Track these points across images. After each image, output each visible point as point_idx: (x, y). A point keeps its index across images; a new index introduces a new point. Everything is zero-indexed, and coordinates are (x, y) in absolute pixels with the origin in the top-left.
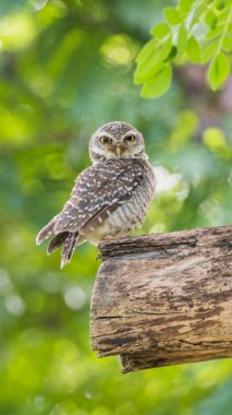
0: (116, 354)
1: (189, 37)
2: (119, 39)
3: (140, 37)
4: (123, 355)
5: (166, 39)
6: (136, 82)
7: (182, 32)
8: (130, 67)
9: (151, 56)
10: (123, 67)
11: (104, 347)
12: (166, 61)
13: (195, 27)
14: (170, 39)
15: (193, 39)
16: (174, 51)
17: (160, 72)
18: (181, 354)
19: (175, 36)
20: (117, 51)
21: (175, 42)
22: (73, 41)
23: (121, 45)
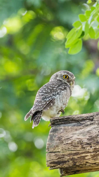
0: (57, 168)
1: (90, 27)
2: (59, 28)
3: (68, 27)
4: (61, 169)
5: (79, 28)
6: (66, 47)
7: (87, 25)
8: (64, 41)
9: (73, 36)
10: (61, 41)
11: (52, 165)
12: (79, 38)
13: (93, 23)
14: (81, 28)
15: (91, 28)
16: (83, 34)
17: (77, 43)
18: (87, 168)
19: (84, 27)
20: (58, 34)
21: (83, 29)
22: (38, 29)
23: (60, 31)
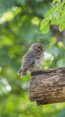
0: (35, 101)
1: (54, 18)
2: (36, 18)
3: (41, 18)
4: (37, 101)
6: (40, 29)
7: (53, 16)
8: (39, 25)
9: (45, 22)
10: (37, 25)
11: (32, 99)
12: (48, 24)
13: (56, 15)
14: (49, 18)
15: (55, 18)
16: (50, 21)
17: (47, 27)
18: (52, 101)
19: (51, 17)
20: (35, 21)
22: (24, 18)
23: (36, 20)
